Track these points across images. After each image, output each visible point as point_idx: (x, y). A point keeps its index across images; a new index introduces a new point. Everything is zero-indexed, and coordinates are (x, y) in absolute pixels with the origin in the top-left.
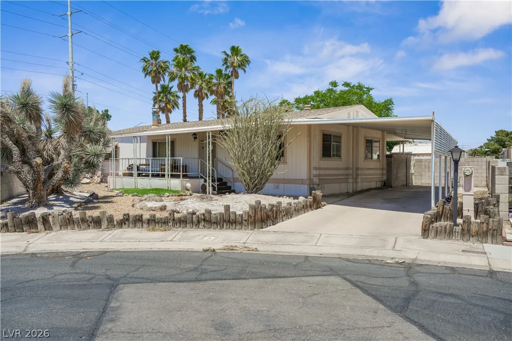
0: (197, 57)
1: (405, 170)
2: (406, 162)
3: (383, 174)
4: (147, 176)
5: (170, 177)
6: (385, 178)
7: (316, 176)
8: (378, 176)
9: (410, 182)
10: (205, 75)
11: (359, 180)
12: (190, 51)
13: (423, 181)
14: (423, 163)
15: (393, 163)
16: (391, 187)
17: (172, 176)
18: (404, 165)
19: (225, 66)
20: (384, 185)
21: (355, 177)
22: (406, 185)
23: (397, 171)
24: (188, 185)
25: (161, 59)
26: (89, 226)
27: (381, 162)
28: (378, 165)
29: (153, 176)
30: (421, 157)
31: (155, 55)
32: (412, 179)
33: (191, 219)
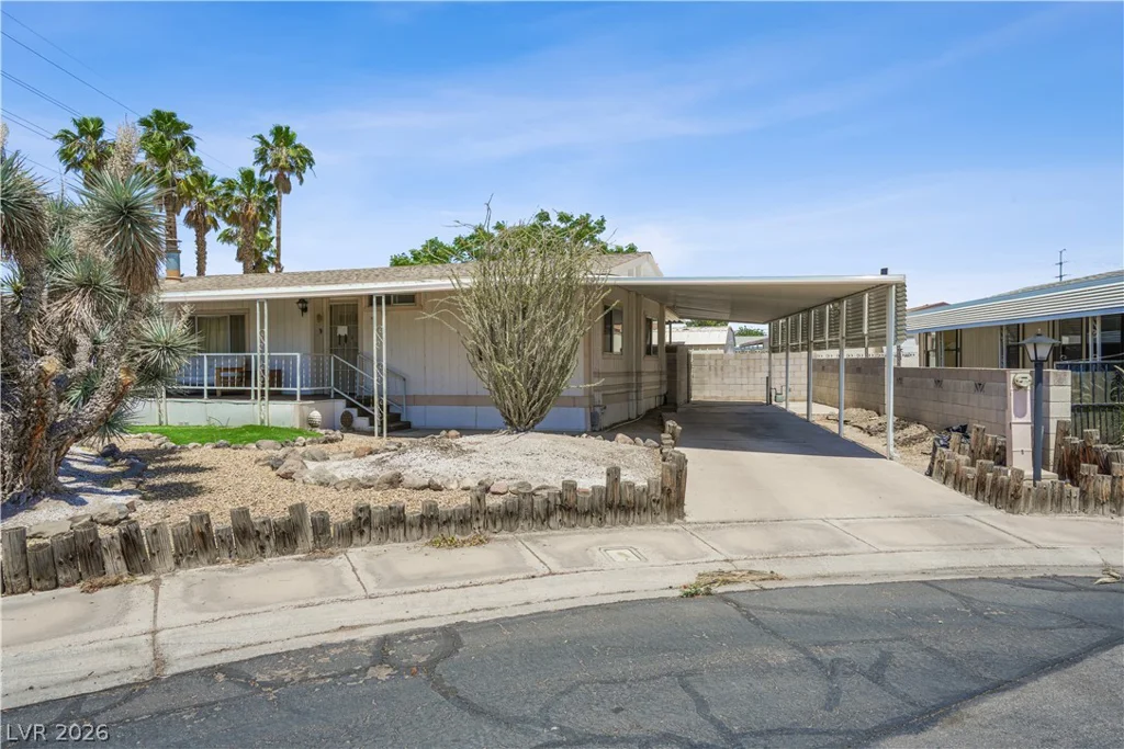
0: (196, 140)
1: (687, 374)
2: (687, 359)
3: (661, 382)
4: (198, 394)
5: (266, 397)
6: (664, 391)
8: (654, 387)
10: (213, 181)
12: (180, 127)
14: (706, 362)
15: (677, 362)
16: (676, 405)
17: (275, 396)
18: (686, 366)
19: (261, 165)
21: (638, 389)
22: (688, 402)
23: (680, 376)
24: (316, 415)
25: (106, 137)
26: (262, 548)
27: (660, 361)
28: (656, 366)
29: (212, 394)
30: (701, 352)
31: (91, 129)
32: (693, 390)
33: (530, 508)
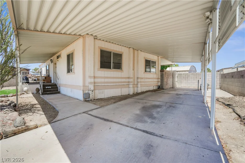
1: (172, 79)
2: (173, 75)
3: (158, 82)
6: (159, 84)
7: (91, 83)
8: (155, 83)
9: (175, 86)
11: (139, 86)
13: (182, 85)
14: (182, 76)
15: (164, 75)
16: (163, 89)
18: (171, 76)
20: (159, 88)
21: (136, 83)
22: (173, 88)
23: (167, 80)
24: (26, 89)
27: (157, 75)
28: (155, 76)
30: (181, 73)
32: (176, 84)
